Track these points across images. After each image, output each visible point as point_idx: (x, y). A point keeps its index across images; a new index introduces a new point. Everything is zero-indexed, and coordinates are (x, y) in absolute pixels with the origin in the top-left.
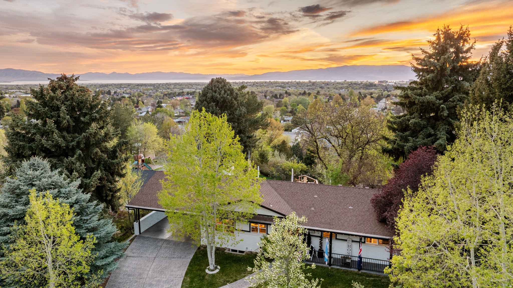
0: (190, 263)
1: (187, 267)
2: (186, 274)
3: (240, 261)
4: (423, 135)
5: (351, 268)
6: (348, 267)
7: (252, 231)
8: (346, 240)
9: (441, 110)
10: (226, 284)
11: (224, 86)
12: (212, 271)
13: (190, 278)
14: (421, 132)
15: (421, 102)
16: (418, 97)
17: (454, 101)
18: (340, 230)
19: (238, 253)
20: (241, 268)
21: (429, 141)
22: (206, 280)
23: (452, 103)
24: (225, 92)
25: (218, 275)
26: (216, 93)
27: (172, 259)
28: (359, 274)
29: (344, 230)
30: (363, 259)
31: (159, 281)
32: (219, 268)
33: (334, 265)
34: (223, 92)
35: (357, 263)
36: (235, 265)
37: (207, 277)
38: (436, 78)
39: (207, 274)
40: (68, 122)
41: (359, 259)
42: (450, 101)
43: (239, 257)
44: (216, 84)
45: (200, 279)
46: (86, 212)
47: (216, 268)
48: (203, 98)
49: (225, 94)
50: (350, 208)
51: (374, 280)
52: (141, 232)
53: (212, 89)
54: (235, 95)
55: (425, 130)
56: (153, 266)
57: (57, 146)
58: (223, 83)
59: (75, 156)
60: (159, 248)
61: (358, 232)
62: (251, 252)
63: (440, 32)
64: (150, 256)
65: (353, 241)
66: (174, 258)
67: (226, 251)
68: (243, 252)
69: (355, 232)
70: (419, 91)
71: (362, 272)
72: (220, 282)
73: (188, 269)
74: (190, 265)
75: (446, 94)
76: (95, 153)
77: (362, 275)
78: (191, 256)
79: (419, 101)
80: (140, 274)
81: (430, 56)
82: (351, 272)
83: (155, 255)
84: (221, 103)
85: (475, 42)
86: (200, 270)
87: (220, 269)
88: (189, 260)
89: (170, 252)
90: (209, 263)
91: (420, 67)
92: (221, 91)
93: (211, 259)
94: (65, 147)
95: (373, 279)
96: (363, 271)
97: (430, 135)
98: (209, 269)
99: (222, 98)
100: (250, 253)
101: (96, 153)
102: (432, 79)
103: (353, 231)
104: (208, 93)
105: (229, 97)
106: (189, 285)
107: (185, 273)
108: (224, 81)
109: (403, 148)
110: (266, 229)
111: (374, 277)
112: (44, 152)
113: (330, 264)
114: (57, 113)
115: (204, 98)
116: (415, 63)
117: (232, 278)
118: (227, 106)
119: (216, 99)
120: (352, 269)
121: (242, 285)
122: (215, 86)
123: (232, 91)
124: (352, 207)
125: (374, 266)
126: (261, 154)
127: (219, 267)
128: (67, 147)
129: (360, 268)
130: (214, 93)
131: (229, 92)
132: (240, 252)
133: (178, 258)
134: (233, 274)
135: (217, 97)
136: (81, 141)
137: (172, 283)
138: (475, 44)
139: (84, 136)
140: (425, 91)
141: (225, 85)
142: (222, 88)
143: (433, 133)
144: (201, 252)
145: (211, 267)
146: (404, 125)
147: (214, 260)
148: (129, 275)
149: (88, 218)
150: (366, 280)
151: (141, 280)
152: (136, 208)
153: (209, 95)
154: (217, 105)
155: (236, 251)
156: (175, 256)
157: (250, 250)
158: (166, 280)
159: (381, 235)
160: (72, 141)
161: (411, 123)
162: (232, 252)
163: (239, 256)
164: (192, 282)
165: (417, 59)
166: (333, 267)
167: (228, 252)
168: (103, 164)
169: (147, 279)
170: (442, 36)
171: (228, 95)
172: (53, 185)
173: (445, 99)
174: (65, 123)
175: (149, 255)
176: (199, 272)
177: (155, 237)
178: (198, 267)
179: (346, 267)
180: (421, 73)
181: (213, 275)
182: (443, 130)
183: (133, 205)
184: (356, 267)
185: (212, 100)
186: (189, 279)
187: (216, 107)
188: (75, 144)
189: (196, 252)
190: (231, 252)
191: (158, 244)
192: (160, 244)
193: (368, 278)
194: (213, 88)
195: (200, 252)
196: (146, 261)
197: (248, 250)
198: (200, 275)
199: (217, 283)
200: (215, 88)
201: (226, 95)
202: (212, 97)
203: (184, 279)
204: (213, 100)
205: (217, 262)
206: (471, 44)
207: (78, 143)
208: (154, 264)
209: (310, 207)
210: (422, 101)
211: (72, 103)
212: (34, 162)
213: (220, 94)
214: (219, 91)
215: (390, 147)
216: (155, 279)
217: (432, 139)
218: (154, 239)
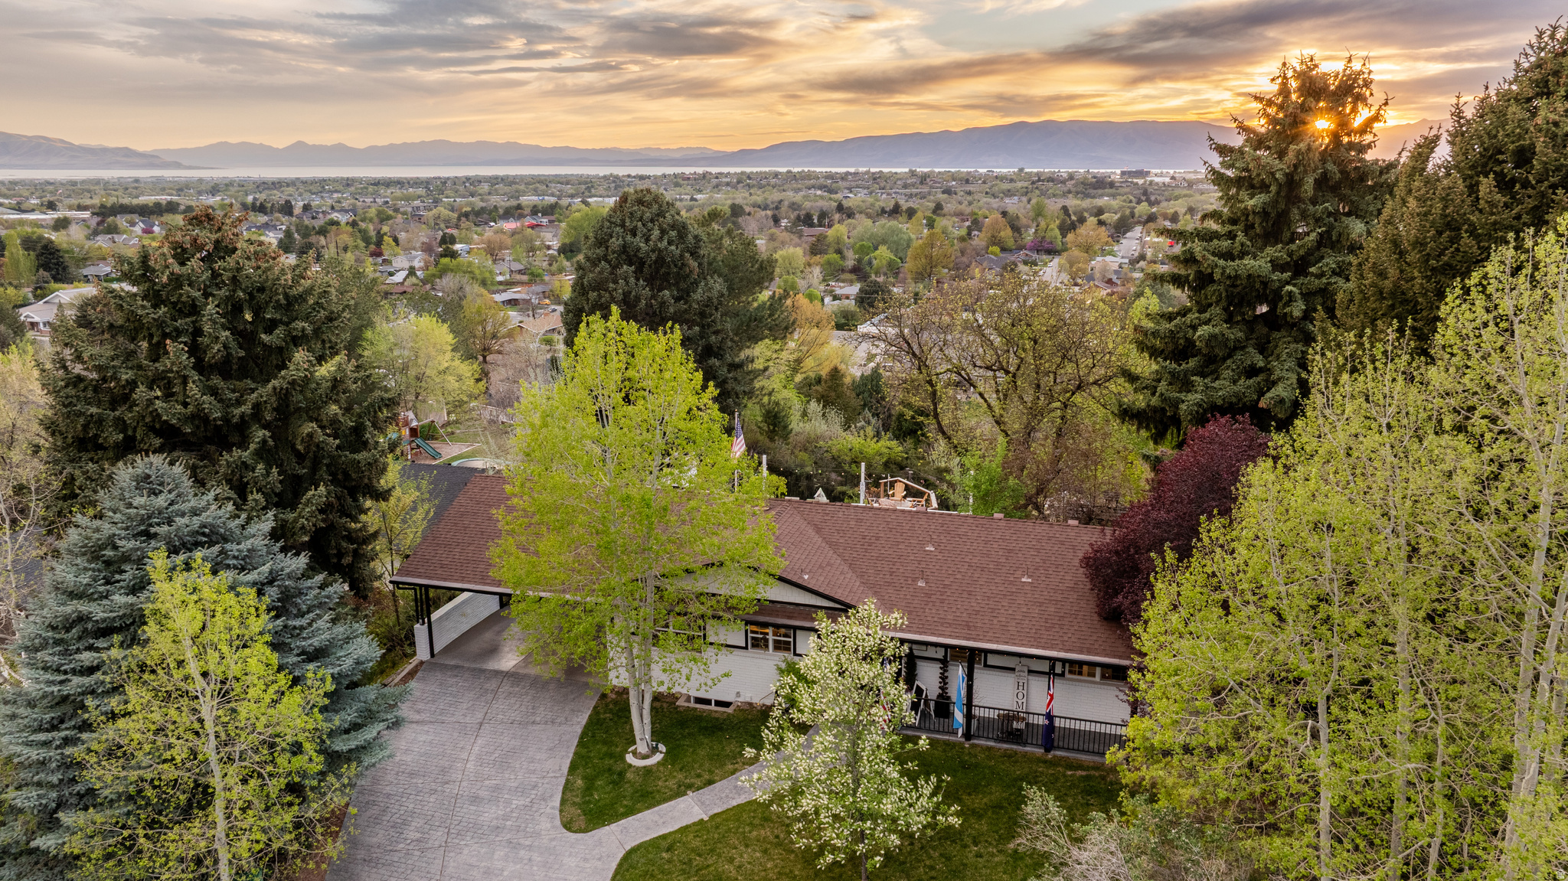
0: (582, 737)
1: (573, 750)
2: (573, 768)
3: (721, 729)
4: (1233, 370)
5: (1025, 744)
6: (1018, 744)
7: (753, 646)
8: (1013, 669)
9: (1285, 299)
10: (685, 794)
11: (658, 215)
12: (645, 757)
13: (584, 778)
14: (1229, 362)
15: (1229, 277)
16: (1222, 262)
17: (1322, 275)
18: (997, 642)
19: (713, 707)
20: (723, 748)
21: (1249, 387)
22: (629, 782)
23: (1317, 281)
24: (663, 232)
25: (661, 769)
26: (634, 235)
27: (530, 727)
28: (1045, 762)
29: (1006, 643)
30: (1057, 720)
31: (497, 788)
32: (664, 750)
33: (979, 737)
34: (656, 233)
35: (1040, 732)
36: (706, 741)
37: (629, 775)
38: (1273, 207)
39: (630, 766)
40: (225, 346)
41: (1047, 722)
42: (1312, 274)
43: (717, 719)
44: (636, 208)
45: (613, 782)
46: (296, 605)
47: (654, 750)
48: (598, 251)
49: (661, 239)
50: (1023, 580)
51: (1088, 778)
52: (436, 651)
53: (623, 225)
54: (693, 241)
55: (1238, 356)
56: (476, 748)
57: (199, 417)
58: (655, 207)
59: (252, 446)
60: (490, 696)
61: (1044, 648)
62: (750, 704)
63: (1290, 74)
64: (468, 719)
65: (1030, 672)
66: (533, 723)
67: (681, 703)
68: (727, 704)
69: (1037, 647)
70: (1226, 244)
71: (1055, 756)
72: (666, 787)
73: (575, 754)
74: (581, 743)
75: (1302, 252)
76: (308, 435)
77: (1055, 763)
78: (583, 718)
79: (1222, 274)
80: (444, 771)
81: (1259, 142)
82: (1025, 755)
83: (480, 716)
84: (650, 266)
85: (1386, 104)
86: (611, 756)
87: (667, 753)
88: (579, 730)
89: (523, 708)
90: (634, 736)
91: (1230, 173)
92: (649, 231)
93: (641, 725)
94: (221, 419)
95: (1084, 773)
96: (1059, 753)
97: (1252, 372)
98: (634, 753)
99: (653, 251)
100: (747, 707)
101: (310, 435)
102: (1264, 209)
103: (1032, 646)
104: (611, 237)
105: (673, 248)
106: (583, 797)
107: (568, 765)
108: (656, 199)
109: (1178, 408)
110: (791, 640)
111: (1087, 769)
112: (158, 433)
113: (968, 735)
114: (193, 322)
115: (600, 251)
116: (1216, 160)
117: (699, 776)
118: (669, 274)
119: (635, 255)
120: (1028, 749)
121: (727, 796)
122: (631, 214)
123: (682, 229)
124: (1029, 577)
125: (1087, 737)
126: (768, 412)
127: (662, 747)
128: (226, 419)
129: (1049, 746)
130: (629, 238)
131: (673, 233)
132: (719, 703)
133: (546, 723)
134: (701, 765)
135: (639, 249)
136: (265, 402)
137: (534, 792)
138: (1387, 108)
139: (275, 388)
140: (1242, 245)
141: (661, 214)
142: (652, 221)
143: (1261, 364)
144: (611, 706)
145: (642, 747)
146: (1181, 341)
147: (648, 728)
148: (412, 775)
149: (303, 622)
150: (1065, 776)
151: (448, 788)
152: (421, 586)
153: (615, 243)
154: (638, 273)
155: (708, 702)
156: (538, 719)
157: (748, 700)
158: (516, 785)
159: (1106, 655)
160: (239, 403)
161: (1200, 337)
162: (698, 706)
163: (717, 715)
164: (589, 789)
165: (1222, 150)
166: (976, 742)
167: (686, 704)
168: (327, 466)
169: (464, 784)
170: (1294, 84)
171: (670, 243)
172: (204, 534)
173: (1299, 267)
174: (219, 350)
175: (465, 715)
176: (608, 762)
177: (478, 666)
178: (605, 749)
179: (1013, 743)
180: (1233, 191)
181: (648, 771)
182: (1289, 355)
183: (413, 576)
184: (1040, 742)
185: (624, 257)
186: (580, 782)
187: (637, 279)
188: (249, 412)
189: (595, 708)
190: (692, 705)
191: (487, 686)
192: (492, 684)
193: (1070, 773)
194: (628, 220)
195: (607, 705)
196: (456, 734)
197: (741, 699)
198: (610, 770)
199: (658, 791)
200: (631, 222)
201: (665, 243)
202: (624, 248)
203: (567, 781)
204: (628, 256)
205: (658, 735)
206: (1374, 110)
207: (257, 406)
208: (480, 741)
209: (915, 580)
210: (1233, 273)
211: (234, 291)
212: (147, 471)
213: (647, 240)
214: (645, 230)
215: (1140, 401)
216: (487, 782)
217: (1259, 383)
218: (474, 669)
